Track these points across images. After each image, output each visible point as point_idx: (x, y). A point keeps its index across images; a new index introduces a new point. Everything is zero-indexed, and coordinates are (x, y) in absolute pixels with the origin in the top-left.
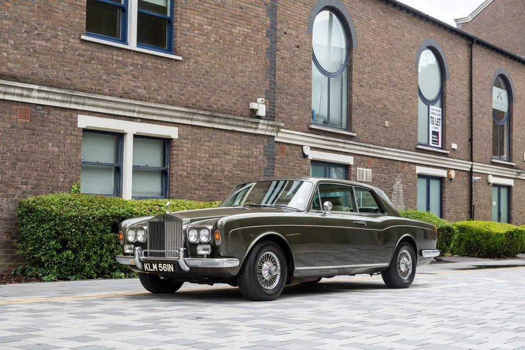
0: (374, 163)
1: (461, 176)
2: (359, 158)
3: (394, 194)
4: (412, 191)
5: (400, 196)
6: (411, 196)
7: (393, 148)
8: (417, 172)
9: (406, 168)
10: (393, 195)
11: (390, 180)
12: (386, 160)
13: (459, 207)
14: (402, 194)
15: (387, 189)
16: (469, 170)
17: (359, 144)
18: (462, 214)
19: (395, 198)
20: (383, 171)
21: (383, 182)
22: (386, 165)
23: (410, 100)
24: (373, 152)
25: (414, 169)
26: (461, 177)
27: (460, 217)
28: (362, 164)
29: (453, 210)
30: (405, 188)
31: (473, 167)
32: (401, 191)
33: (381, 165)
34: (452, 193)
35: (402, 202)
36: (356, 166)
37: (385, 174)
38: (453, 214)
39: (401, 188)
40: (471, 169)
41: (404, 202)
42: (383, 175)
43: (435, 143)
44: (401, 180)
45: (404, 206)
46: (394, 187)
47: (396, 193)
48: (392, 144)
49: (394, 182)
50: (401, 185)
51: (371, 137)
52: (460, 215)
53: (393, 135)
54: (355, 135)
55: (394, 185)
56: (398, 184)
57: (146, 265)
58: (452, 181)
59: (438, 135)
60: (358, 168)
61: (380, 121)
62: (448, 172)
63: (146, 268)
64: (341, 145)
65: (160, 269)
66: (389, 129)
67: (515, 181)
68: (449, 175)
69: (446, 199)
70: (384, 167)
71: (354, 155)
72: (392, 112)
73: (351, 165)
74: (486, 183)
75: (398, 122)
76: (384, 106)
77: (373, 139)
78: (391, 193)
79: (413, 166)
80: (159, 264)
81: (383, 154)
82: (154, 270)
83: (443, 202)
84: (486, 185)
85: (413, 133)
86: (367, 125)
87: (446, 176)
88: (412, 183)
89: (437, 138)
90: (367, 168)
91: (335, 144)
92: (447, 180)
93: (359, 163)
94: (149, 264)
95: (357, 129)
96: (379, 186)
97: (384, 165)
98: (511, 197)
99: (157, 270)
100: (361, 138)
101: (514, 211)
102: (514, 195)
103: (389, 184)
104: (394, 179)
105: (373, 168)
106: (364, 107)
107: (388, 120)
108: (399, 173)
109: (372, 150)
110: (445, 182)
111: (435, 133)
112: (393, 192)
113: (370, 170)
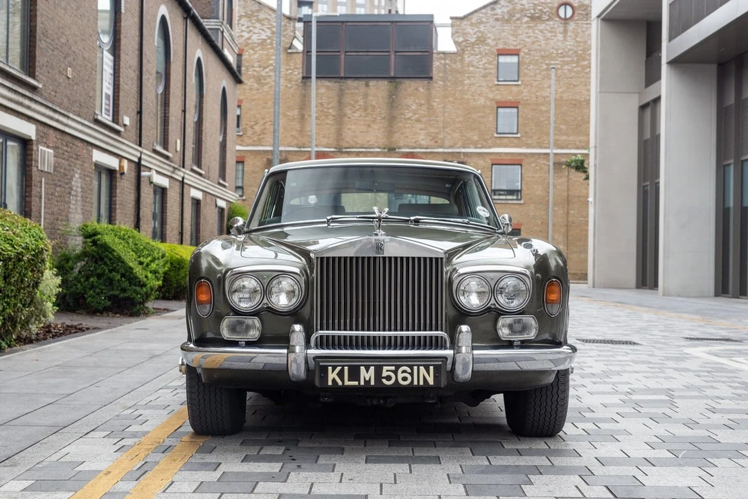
0: (55, 140)
1: (130, 170)
2: (41, 128)
3: (73, 196)
4: (89, 192)
5: (79, 198)
6: (87, 199)
8: (94, 159)
10: (72, 198)
11: (69, 170)
12: (67, 136)
13: (127, 219)
14: (80, 195)
15: (67, 186)
16: (137, 160)
19: (74, 202)
20: (63, 154)
21: (63, 173)
22: (67, 146)
23: (91, 36)
24: (57, 121)
25: (91, 153)
28: (43, 140)
29: (123, 223)
31: (142, 156)
32: (79, 190)
33: (62, 144)
34: (122, 196)
35: (80, 211)
36: (38, 142)
37: (64, 159)
39: (80, 185)
40: (140, 159)
41: (82, 209)
42: (63, 161)
43: (107, 112)
44: (79, 171)
45: (81, 217)
46: (73, 183)
47: (74, 194)
49: (73, 176)
50: (79, 180)
51: (54, 94)
53: (74, 92)
54: (40, 86)
55: (72, 180)
56: (77, 178)
57: (333, 371)
58: (123, 176)
59: (109, 100)
60: (40, 147)
61: (63, 65)
62: (120, 162)
63: (334, 380)
64: (27, 102)
65: (384, 381)
66: (71, 81)
67: (170, 182)
68: (121, 167)
69: (118, 206)
70: (65, 148)
71: (38, 123)
72: (74, 52)
73: (32, 140)
74: (148, 182)
75: (79, 72)
76: (68, 41)
77: (55, 96)
78: (70, 193)
79: (90, 148)
80: (385, 368)
81: (66, 125)
82: (362, 383)
83: (113, 210)
84: (148, 186)
85: (91, 94)
86: (51, 71)
87: (118, 169)
88: (90, 177)
89: (109, 105)
90: (48, 147)
91: (21, 99)
92: (118, 175)
93: (42, 138)
94: (346, 368)
95: (41, 76)
96: (59, 180)
97: (64, 144)
98: (165, 205)
99: (372, 383)
100: (43, 93)
101: (168, 227)
102: (168, 202)
103: (69, 177)
104: (73, 170)
105: (55, 148)
106: (47, 37)
107: (70, 67)
108: (78, 159)
109: (56, 116)
110: (116, 177)
111: (108, 97)
112: (72, 192)
113: (52, 151)
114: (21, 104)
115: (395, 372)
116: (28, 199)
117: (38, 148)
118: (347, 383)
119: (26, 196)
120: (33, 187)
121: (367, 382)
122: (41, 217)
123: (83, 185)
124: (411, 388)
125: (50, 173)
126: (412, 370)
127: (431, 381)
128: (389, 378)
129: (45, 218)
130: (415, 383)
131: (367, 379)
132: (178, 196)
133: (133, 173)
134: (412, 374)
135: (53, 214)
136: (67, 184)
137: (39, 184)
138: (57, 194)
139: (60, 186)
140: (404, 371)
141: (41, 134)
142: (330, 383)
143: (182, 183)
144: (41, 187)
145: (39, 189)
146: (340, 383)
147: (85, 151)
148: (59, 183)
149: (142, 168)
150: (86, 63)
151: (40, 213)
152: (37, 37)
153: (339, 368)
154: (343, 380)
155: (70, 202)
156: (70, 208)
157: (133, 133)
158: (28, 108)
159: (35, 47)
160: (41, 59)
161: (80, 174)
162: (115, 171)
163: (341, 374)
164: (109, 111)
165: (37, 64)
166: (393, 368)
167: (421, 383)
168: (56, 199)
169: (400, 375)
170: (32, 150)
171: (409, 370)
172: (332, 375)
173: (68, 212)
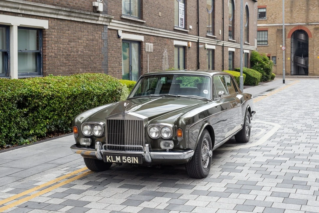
0: (154, 40)
3: (164, 59)
5: (167, 59)
6: (171, 59)
7: (163, 29)
12: (160, 37)
13: (193, 64)
15: (160, 56)
17: (147, 28)
19: (164, 61)
20: (158, 44)
21: (158, 51)
22: (160, 41)
24: (154, 33)
32: (167, 56)
33: (157, 41)
35: (167, 64)
36: (145, 42)
38: (190, 68)
40: (198, 40)
42: (158, 47)
45: (168, 66)
46: (163, 54)
49: (164, 51)
50: (167, 53)
53: (163, 21)
54: (145, 22)
57: (108, 157)
58: (190, 48)
59: (183, 21)
60: (146, 44)
61: (157, 12)
62: (188, 43)
63: (109, 160)
64: (138, 29)
65: (123, 161)
66: (161, 17)
67: (216, 47)
68: (188, 45)
69: (187, 60)
70: (159, 42)
71: (144, 35)
72: (162, 6)
73: (142, 42)
74: (204, 48)
75: (165, 13)
76: (159, 3)
77: (153, 24)
78: (162, 58)
79: (172, 40)
80: (123, 157)
81: (158, 34)
82: (117, 162)
83: (186, 61)
84: (204, 50)
85: (172, 20)
86: (150, 15)
87: (187, 46)
88: (172, 51)
89: (183, 22)
90: (150, 43)
91: (135, 28)
92: (187, 48)
93: (147, 40)
94: (112, 157)
95: (146, 18)
96: (157, 54)
97: (159, 40)
98: (214, 56)
99: (120, 162)
100: (147, 24)
101: (215, 64)
102: (215, 54)
103: (161, 52)
104: (163, 49)
105: (153, 43)
106: (149, 3)
107: (160, 12)
108: (166, 45)
109: (153, 31)
110: (186, 49)
111: (182, 19)
112: (163, 57)
113: (152, 44)
114: (136, 30)
115: (126, 158)
116: (141, 63)
117: (145, 44)
118: (113, 161)
119: (141, 62)
120: (143, 58)
121: (118, 161)
122: (147, 68)
123: (169, 54)
124: (131, 164)
125: (151, 52)
126: (131, 158)
127: (137, 162)
128: (125, 160)
129: (149, 68)
130: (133, 162)
131: (118, 160)
132: (221, 51)
133: (195, 46)
134: (131, 159)
135: (154, 67)
136: (161, 55)
137: (146, 57)
138: (155, 59)
139: (157, 56)
140: (129, 158)
141: (147, 38)
142: (108, 161)
143: (223, 46)
144: (147, 58)
145: (146, 59)
146: (111, 161)
147: (169, 42)
148: (156, 55)
149: (199, 44)
150: (169, 9)
151: (147, 67)
152: (143, 4)
153: (110, 156)
154: (111, 160)
155: (162, 61)
156: (162, 63)
157: (195, 31)
158: (139, 30)
159: (143, 8)
160: (145, 11)
161: (167, 50)
162: (186, 46)
163: (110, 158)
164: (183, 24)
165: (144, 14)
166: (125, 157)
167: (134, 163)
168: (155, 61)
169: (128, 160)
170: (143, 45)
171: (130, 158)
172: (108, 159)
173: (162, 65)
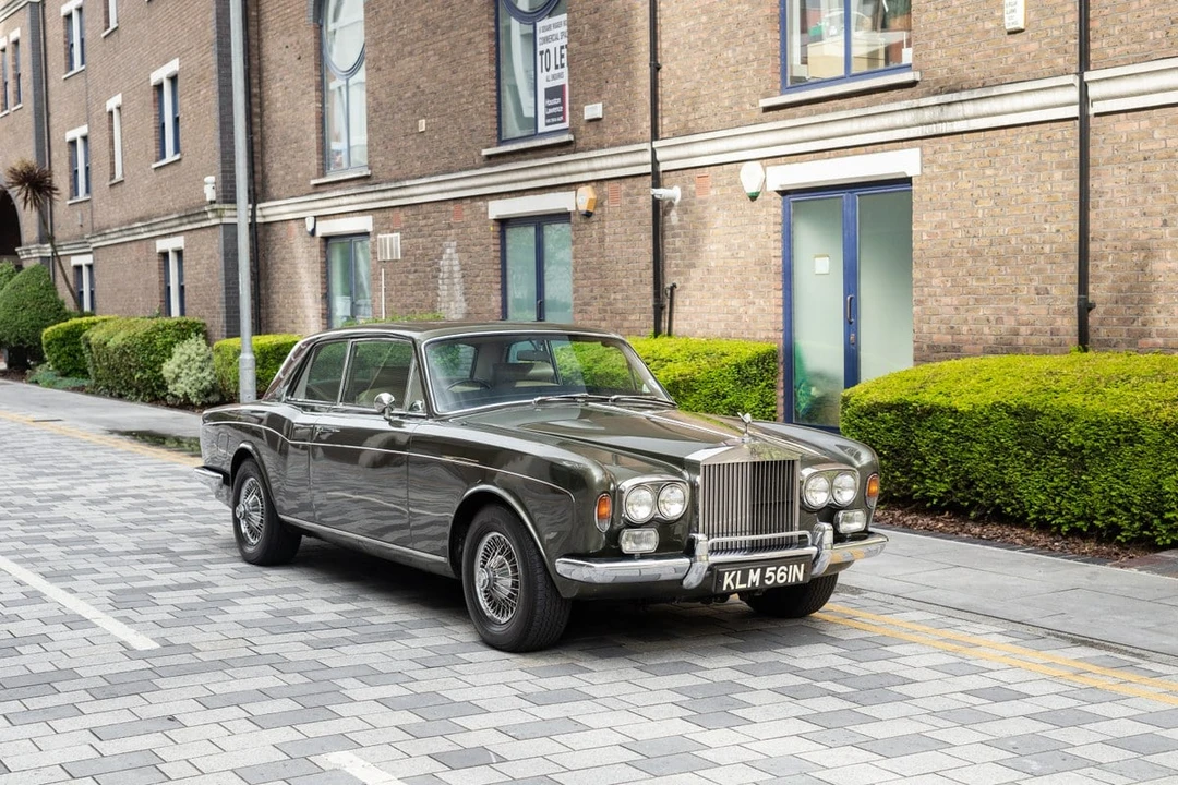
0: (403, 219)
1: (628, 195)
2: (379, 216)
3: (442, 279)
4: (480, 267)
5: (456, 280)
6: (478, 279)
7: (437, 174)
8: (492, 215)
9: (465, 213)
10: (440, 282)
11: (433, 248)
12: (424, 206)
13: (619, 296)
14: (457, 275)
15: (428, 269)
16: (648, 169)
17: (378, 187)
18: (633, 318)
19: (446, 287)
20: (420, 231)
21: (421, 255)
22: (425, 218)
23: (470, 41)
25: (483, 209)
26: (625, 201)
27: (626, 324)
28: (385, 226)
29: (597, 304)
30: (464, 260)
31: (660, 155)
32: (456, 269)
33: (417, 219)
34: (592, 256)
35: (459, 296)
36: (376, 232)
37: (423, 236)
38: (598, 316)
39: (457, 262)
40: (655, 163)
41: (464, 294)
42: (420, 240)
43: (554, 120)
44: (455, 244)
45: (464, 305)
46: (441, 262)
47: (446, 275)
48: (433, 167)
49: (442, 253)
50: (455, 256)
51: (397, 167)
52: (625, 319)
53: (436, 145)
55: (441, 259)
56: (451, 254)
60: (379, 236)
61: (411, 123)
66: (425, 135)
70: (424, 222)
71: (375, 212)
73: (368, 232)
76: (418, 88)
78: (436, 277)
79: (481, 203)
86: (390, 143)
87: (572, 208)
88: (480, 245)
90: (392, 232)
92: (575, 219)
93: (380, 226)
95: (376, 159)
96: (414, 265)
97: (421, 218)
100: (380, 175)
103: (433, 257)
104: (441, 245)
105: (403, 229)
106: (383, 110)
107: (422, 119)
108: (449, 228)
112: (441, 274)
113: (398, 235)
117: (376, 239)
125: (396, 261)
136: (431, 266)
138: (410, 283)
139: (416, 271)
141: (381, 221)
148: (414, 269)
155: (437, 288)
156: (438, 296)
161: (456, 246)
162: (570, 213)
168: (410, 289)
170: (370, 242)
173: (436, 301)
